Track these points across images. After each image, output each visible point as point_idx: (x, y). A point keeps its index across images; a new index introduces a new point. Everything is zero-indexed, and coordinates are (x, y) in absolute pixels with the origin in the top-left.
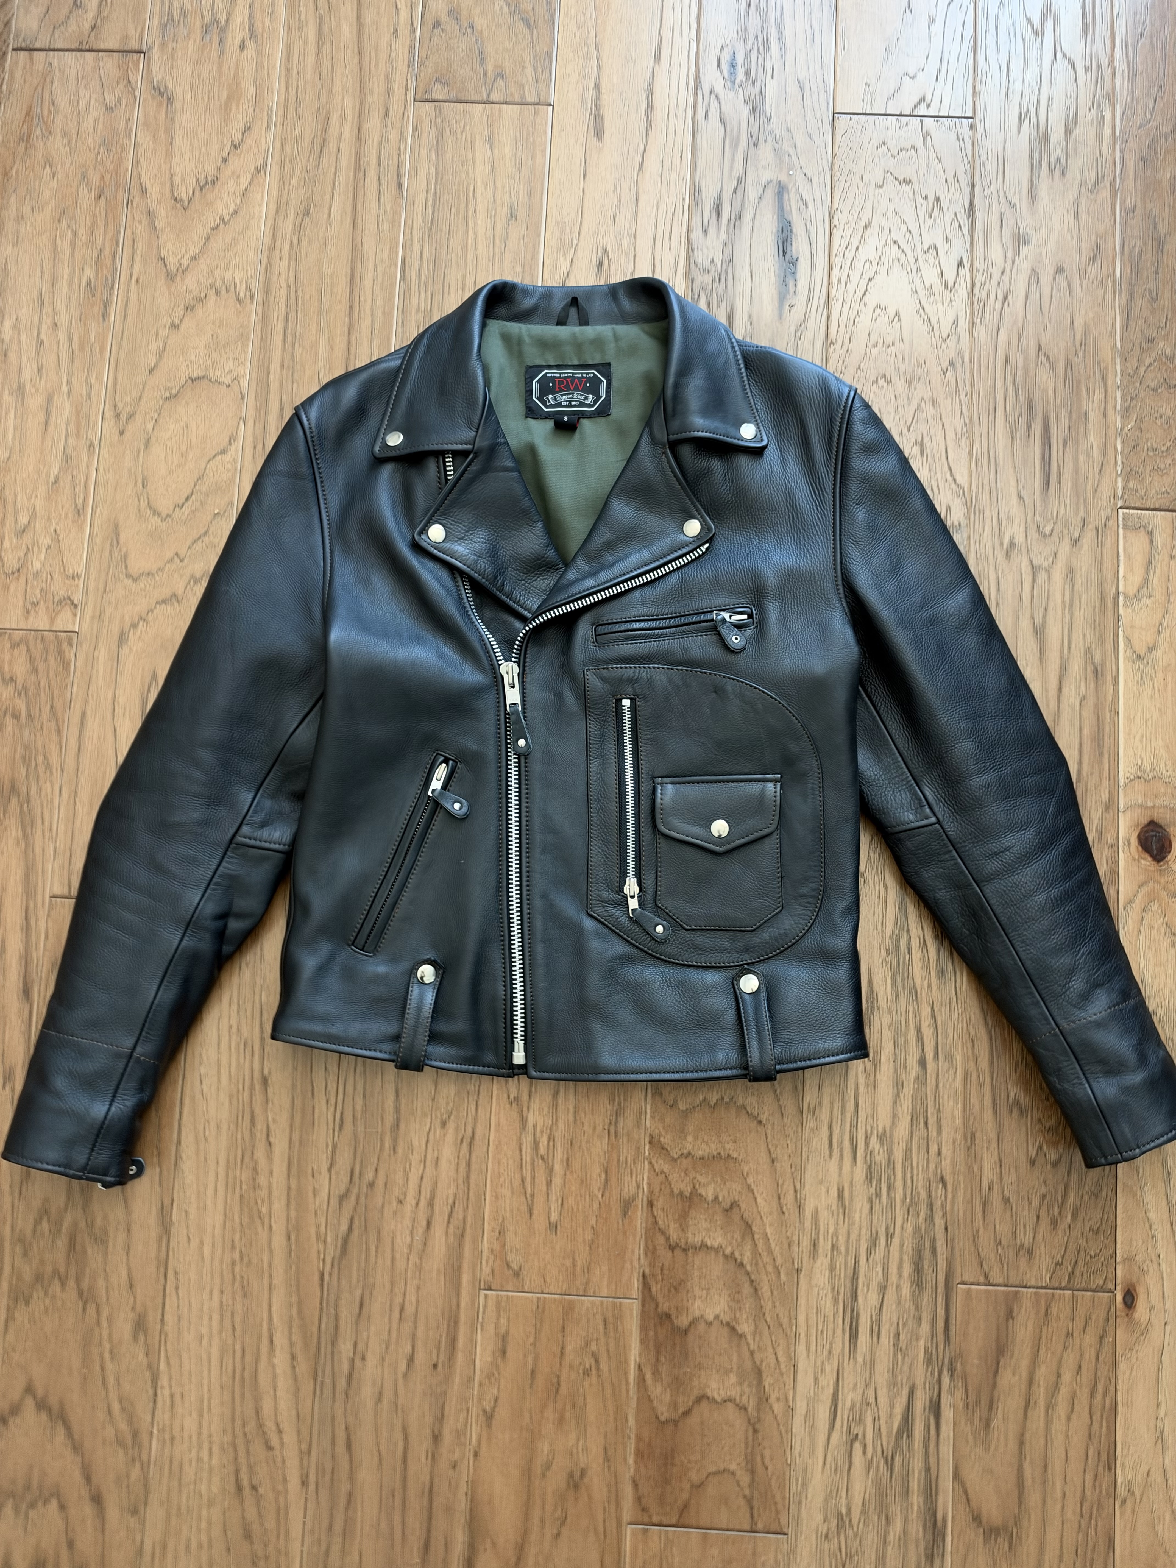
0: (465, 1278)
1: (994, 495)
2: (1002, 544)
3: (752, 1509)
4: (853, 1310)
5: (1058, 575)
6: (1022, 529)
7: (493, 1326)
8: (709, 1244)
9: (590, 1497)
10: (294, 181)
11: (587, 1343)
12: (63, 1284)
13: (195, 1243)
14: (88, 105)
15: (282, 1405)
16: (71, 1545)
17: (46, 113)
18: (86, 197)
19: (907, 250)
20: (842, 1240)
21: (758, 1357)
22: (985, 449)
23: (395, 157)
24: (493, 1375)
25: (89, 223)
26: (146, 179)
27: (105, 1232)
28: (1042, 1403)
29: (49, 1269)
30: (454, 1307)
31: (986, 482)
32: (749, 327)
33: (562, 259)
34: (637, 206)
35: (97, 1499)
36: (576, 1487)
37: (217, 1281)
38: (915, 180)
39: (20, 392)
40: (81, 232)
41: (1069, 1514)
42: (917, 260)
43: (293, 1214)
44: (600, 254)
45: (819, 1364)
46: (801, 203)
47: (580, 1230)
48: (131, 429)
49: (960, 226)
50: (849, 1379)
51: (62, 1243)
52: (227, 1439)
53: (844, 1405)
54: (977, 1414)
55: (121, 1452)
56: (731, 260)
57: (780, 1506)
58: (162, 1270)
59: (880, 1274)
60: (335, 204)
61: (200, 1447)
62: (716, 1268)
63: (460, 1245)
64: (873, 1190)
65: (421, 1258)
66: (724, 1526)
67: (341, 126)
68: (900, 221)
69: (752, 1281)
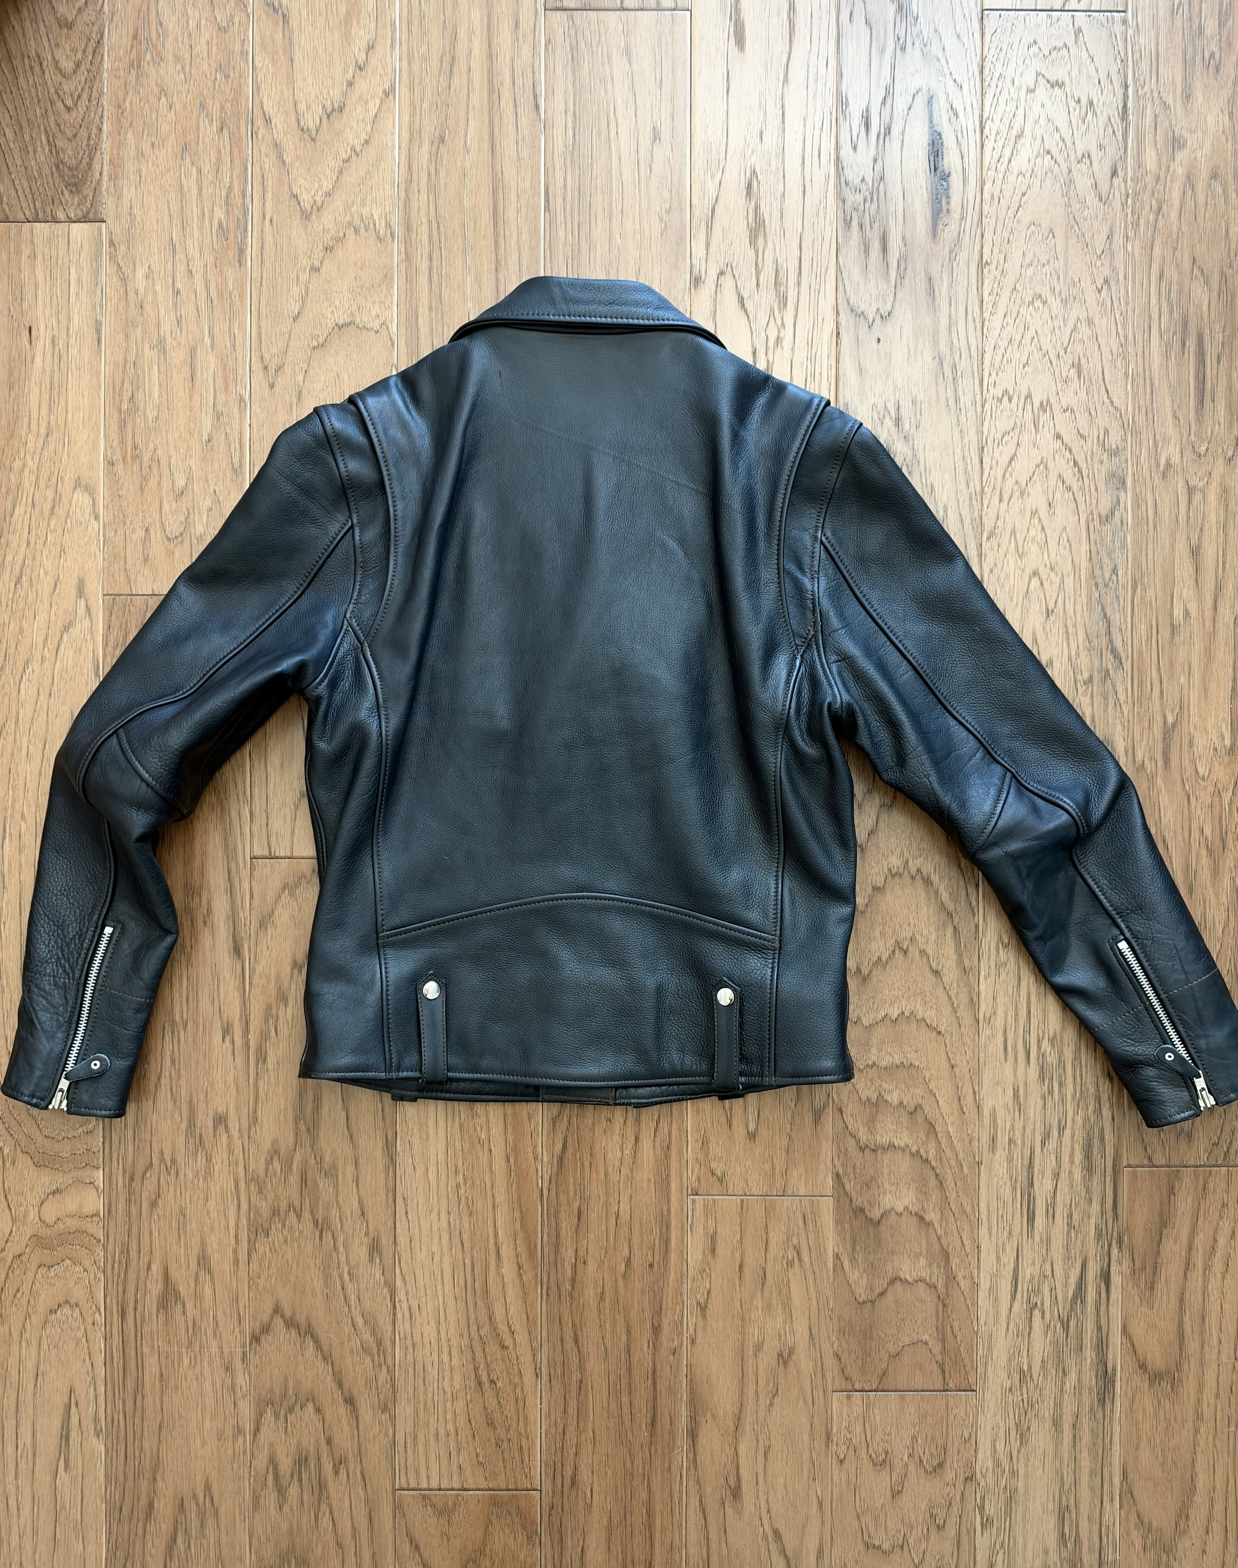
0: (674, 1186)
1: (1150, 416)
2: (1158, 465)
3: (943, 1372)
4: (1029, 1195)
5: (1213, 497)
6: (1178, 450)
7: (701, 1227)
8: (896, 1144)
9: (798, 1372)
10: (426, 105)
11: (789, 1238)
12: (299, 1216)
13: (420, 1170)
14: (198, 26)
15: (513, 1310)
16: (329, 1442)
17: (154, 36)
18: (208, 130)
19: (1061, 160)
20: (1018, 1134)
21: (944, 1241)
22: (1140, 370)
23: (530, 76)
24: (705, 1270)
25: (214, 160)
26: (269, 109)
27: (334, 1166)
28: (1200, 1265)
29: (284, 1204)
30: (665, 1213)
31: (1142, 403)
32: (903, 249)
33: (710, 182)
34: (783, 122)
35: (350, 1401)
36: (785, 1363)
37: (444, 1202)
38: (1067, 82)
39: (161, 347)
40: (205, 170)
41: (1224, 1358)
42: (1070, 171)
43: (510, 1138)
44: (748, 175)
45: (1000, 1244)
46: (951, 113)
47: (777, 1138)
48: (280, 382)
49: (1114, 132)
50: (1028, 1254)
51: (294, 1179)
52: (465, 1342)
53: (1024, 1278)
54: (1143, 1280)
55: (368, 1360)
56: (882, 178)
57: (968, 1367)
58: (390, 1196)
59: (1054, 1162)
60: (470, 129)
61: (440, 1351)
62: (904, 1164)
63: (667, 1157)
64: (1045, 1088)
65: (632, 1170)
66: (920, 1388)
67: (470, 41)
68: (1052, 128)
69: (937, 1175)
